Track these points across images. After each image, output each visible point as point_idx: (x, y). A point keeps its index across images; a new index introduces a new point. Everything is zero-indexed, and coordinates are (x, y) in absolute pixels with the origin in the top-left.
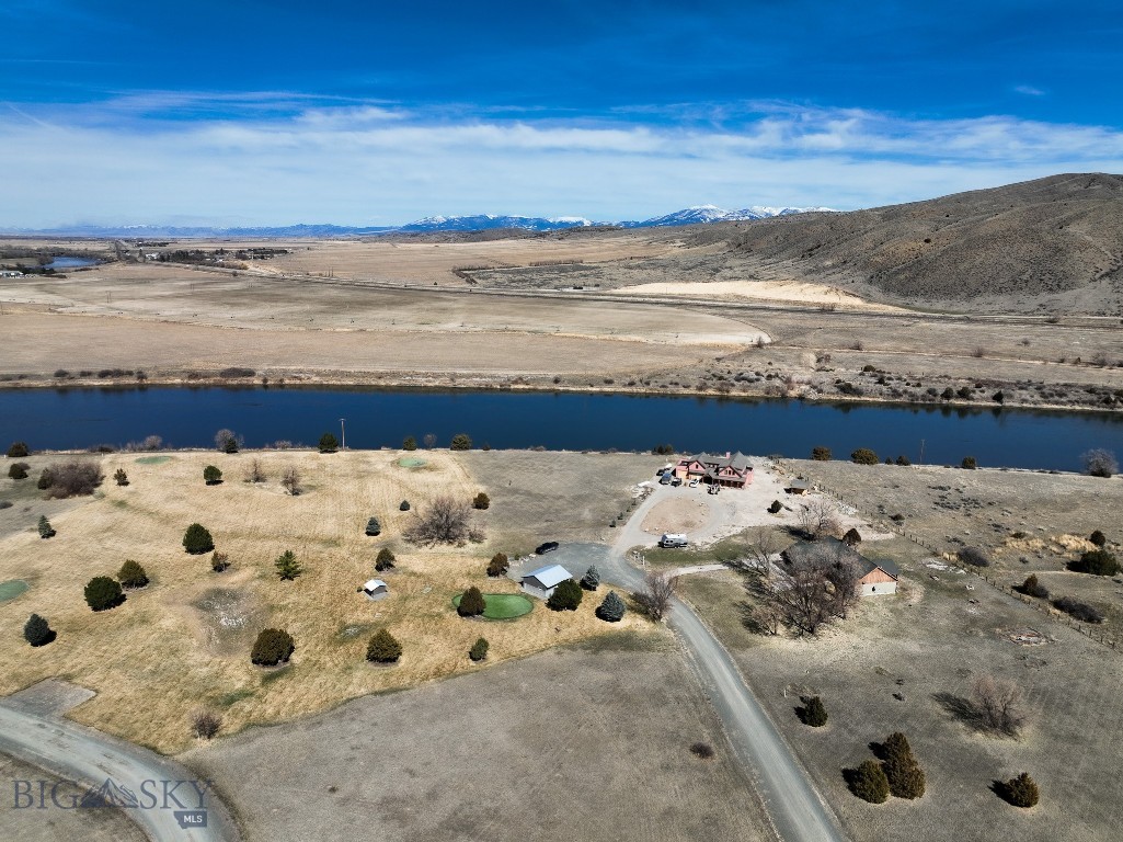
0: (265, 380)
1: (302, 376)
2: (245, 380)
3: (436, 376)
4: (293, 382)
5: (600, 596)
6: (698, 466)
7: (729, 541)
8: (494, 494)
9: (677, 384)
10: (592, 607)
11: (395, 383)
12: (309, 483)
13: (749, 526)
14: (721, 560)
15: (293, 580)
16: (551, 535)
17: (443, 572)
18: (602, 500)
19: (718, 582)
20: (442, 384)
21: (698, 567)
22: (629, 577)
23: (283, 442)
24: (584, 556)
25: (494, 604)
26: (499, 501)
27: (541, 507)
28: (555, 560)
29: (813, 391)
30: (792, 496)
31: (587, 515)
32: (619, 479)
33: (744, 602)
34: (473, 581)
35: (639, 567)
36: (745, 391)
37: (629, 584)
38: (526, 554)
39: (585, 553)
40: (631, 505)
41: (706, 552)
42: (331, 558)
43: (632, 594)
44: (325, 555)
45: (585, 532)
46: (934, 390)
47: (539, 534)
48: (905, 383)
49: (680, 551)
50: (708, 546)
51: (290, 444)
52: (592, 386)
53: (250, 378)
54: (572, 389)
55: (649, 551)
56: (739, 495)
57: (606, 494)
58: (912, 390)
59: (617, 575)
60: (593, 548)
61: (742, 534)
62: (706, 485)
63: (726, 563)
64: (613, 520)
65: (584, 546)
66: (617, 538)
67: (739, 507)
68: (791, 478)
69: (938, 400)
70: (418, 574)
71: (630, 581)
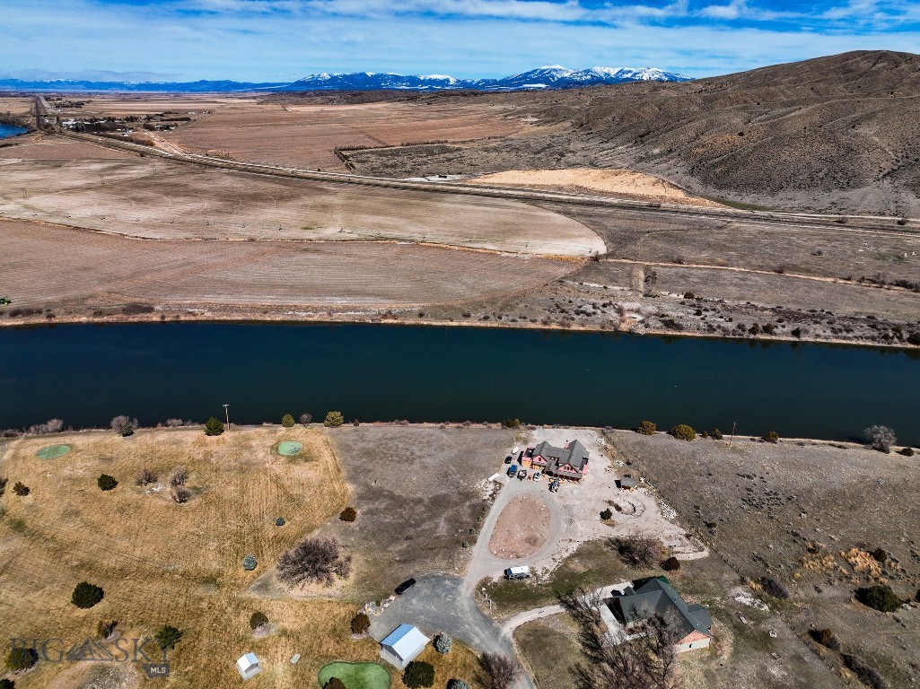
1: (196, 310)
2: (144, 317)
3: (316, 310)
4: (188, 318)
5: (451, 661)
6: (540, 459)
7: (565, 566)
8: (361, 497)
9: (525, 318)
10: (444, 681)
11: (279, 318)
12: (195, 484)
13: (583, 540)
14: (559, 597)
15: (173, 648)
16: (410, 562)
17: (312, 627)
18: (456, 504)
19: (555, 634)
20: (320, 319)
21: (539, 610)
22: (477, 629)
23: (175, 421)
24: (438, 596)
25: (356, 679)
26: (365, 508)
27: (402, 517)
28: (412, 604)
29: (640, 326)
30: (622, 491)
31: (443, 528)
32: (472, 469)
33: (578, 666)
34: (338, 642)
35: (486, 612)
36: (583, 325)
37: (477, 641)
38: (387, 596)
39: (439, 591)
40: (481, 510)
41: (546, 586)
42: (210, 608)
43: (479, 656)
44: (204, 605)
45: (440, 556)
46: (743, 326)
47: (399, 561)
48: (719, 315)
49: (523, 585)
50: (547, 576)
51: (180, 421)
52: (452, 321)
53: (149, 315)
54: (435, 323)
55: (495, 585)
56: (576, 492)
57: (460, 493)
58: (725, 325)
59: (467, 626)
60: (447, 582)
61: (578, 554)
62: (547, 476)
63: (564, 603)
64: (465, 536)
65: (439, 579)
66: (468, 565)
67: (575, 510)
68: (621, 464)
69: (746, 335)
70: (288, 632)
71: (478, 635)
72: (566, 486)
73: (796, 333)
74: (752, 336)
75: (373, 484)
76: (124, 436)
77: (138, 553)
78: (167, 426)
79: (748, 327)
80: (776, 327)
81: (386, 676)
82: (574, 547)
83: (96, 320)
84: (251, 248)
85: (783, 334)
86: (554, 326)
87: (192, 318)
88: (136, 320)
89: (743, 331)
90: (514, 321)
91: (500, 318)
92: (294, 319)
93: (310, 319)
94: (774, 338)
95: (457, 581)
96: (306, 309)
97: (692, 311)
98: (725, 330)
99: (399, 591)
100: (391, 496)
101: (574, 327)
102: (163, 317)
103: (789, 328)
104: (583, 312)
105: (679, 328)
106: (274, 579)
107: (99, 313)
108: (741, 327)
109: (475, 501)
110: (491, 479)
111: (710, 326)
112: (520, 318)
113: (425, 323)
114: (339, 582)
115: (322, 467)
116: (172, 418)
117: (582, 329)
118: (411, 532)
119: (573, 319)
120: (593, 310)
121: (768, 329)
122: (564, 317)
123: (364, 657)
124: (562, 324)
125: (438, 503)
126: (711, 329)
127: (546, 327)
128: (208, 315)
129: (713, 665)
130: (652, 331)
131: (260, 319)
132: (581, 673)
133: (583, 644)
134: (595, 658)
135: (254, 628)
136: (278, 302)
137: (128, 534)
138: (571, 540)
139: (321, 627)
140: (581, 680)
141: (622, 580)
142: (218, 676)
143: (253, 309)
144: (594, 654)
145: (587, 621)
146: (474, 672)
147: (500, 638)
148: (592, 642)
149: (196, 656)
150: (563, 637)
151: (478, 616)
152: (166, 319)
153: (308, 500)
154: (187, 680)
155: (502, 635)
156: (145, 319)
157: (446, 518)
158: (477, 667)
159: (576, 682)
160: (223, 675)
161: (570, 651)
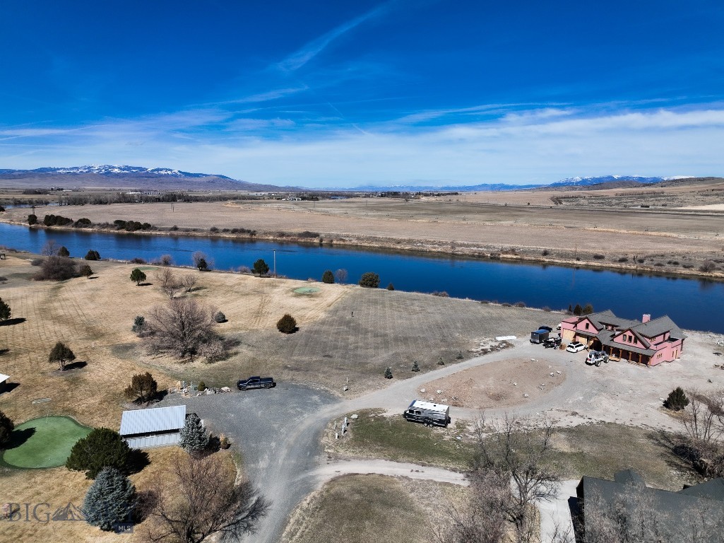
0: (321, 240)
1: (347, 239)
2: (309, 240)
3: (441, 244)
4: (338, 242)
6: (587, 326)
8: (323, 322)
9: (676, 264)
13: (602, 419)
14: (474, 466)
16: (299, 371)
18: (427, 346)
21: (415, 467)
22: (283, 452)
24: (284, 405)
27: (345, 342)
28: (240, 402)
31: (381, 358)
32: (484, 329)
35: (325, 440)
37: (262, 464)
38: (223, 386)
39: (293, 401)
43: (237, 483)
45: (342, 376)
47: (289, 368)
57: (443, 341)
59: (273, 444)
60: (315, 397)
63: (476, 476)
66: (368, 392)
71: (272, 459)
82: (573, 422)
86: (718, 274)
87: (342, 243)
90: (659, 265)
93: (434, 250)
95: (330, 400)
96: (433, 243)
100: (355, 327)
107: (282, 235)
109: (455, 349)
110: (499, 339)
112: (669, 263)
113: (547, 260)
114: (196, 364)
115: (316, 302)
118: (339, 353)
125: (403, 340)
127: (705, 274)
128: (354, 242)
138: (574, 414)
150: (418, 521)
157: (395, 352)
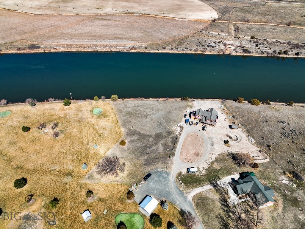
3: (104, 47)
5: (168, 212)
6: (198, 117)
7: (211, 166)
8: (127, 134)
9: (187, 49)
10: (166, 222)
11: (90, 50)
12: (61, 128)
13: (218, 153)
14: (210, 181)
15: (56, 207)
16: (149, 165)
17: (111, 196)
18: (165, 137)
19: (209, 199)
20: (106, 50)
21: (202, 187)
22: (178, 197)
23: (51, 99)
24: (161, 181)
25: (130, 222)
26: (129, 139)
27: (144, 143)
28: (150, 185)
29: (234, 51)
30: (232, 130)
31: (161, 149)
32: (171, 120)
33: (220, 214)
34: (122, 204)
35: (181, 189)
36: (211, 52)
37: (178, 203)
38: (140, 181)
39: (161, 178)
40: (175, 140)
41: (205, 176)
42: (70, 188)
43: (179, 210)
44: (67, 186)
45: (161, 162)
46: (276, 51)
47: (144, 164)
48: (265, 46)
49: (195, 175)
50: (204, 171)
51: (53, 99)
52: (158, 50)
53: (39, 49)
54: (151, 52)
55: (184, 175)
56: (213, 130)
57: (167, 132)
58: (268, 51)
59: (173, 195)
60: (164, 174)
61: (216, 161)
62: (202, 124)
63: (212, 184)
64: (170, 152)
65: (161, 173)
66: (172, 166)
67: (214, 140)
68: (231, 117)
69: (276, 55)
70: (102, 200)
71: (178, 200)
72: (209, 128)
73: (297, 54)
74: (279, 56)
75: (132, 128)
76: (32, 106)
77: (40, 162)
78: (49, 101)
79: (277, 52)
80: (289, 51)
81: (142, 220)
82: (214, 157)
83: (19, 52)
84: (77, 18)
85: (291, 54)
86: (199, 52)
87: (56, 51)
88: (34, 52)
89: (275, 53)
90: (183, 50)
91: (177, 49)
92: (96, 50)
93: (102, 51)
94: (288, 56)
95: (168, 174)
96: (101, 46)
97: (255, 45)
98: (268, 53)
99: (145, 178)
100: (139, 134)
101: (207, 53)
102: (44, 50)
103: (295, 51)
104: (211, 46)
105: (249, 52)
106: (95, 173)
107: (19, 49)
108: (274, 52)
109: (173, 135)
110: (179, 125)
111: (262, 51)
112: (186, 49)
113: (148, 52)
114: (121, 175)
115: (111, 120)
116: (50, 98)
117: (210, 53)
118: (148, 150)
119: (207, 49)
120: (215, 45)
121: (285, 53)
122: (203, 48)
123: (133, 211)
124: (203, 51)
125: (159, 136)
126: (262, 52)
127: (196, 53)
128: (62, 50)
129: (275, 214)
130: (238, 54)
131: (83, 50)
132: (221, 218)
133: (221, 203)
134: (226, 210)
135: (88, 197)
136: (89, 43)
137: (36, 152)
138: (213, 154)
139: (115, 197)
140: (221, 221)
141: (235, 173)
142: (75, 220)
143: (80, 46)
144: (226, 209)
145: (222, 192)
146: (178, 218)
147: (187, 201)
148: (225, 202)
149: (65, 211)
150: (213, 201)
151: (178, 190)
152: (46, 51)
153: (106, 136)
154: (62, 222)
155: (188, 200)
156: (37, 52)
157: (162, 144)
158: (179, 215)
159: (219, 222)
160: (77, 220)
161: (216, 207)
